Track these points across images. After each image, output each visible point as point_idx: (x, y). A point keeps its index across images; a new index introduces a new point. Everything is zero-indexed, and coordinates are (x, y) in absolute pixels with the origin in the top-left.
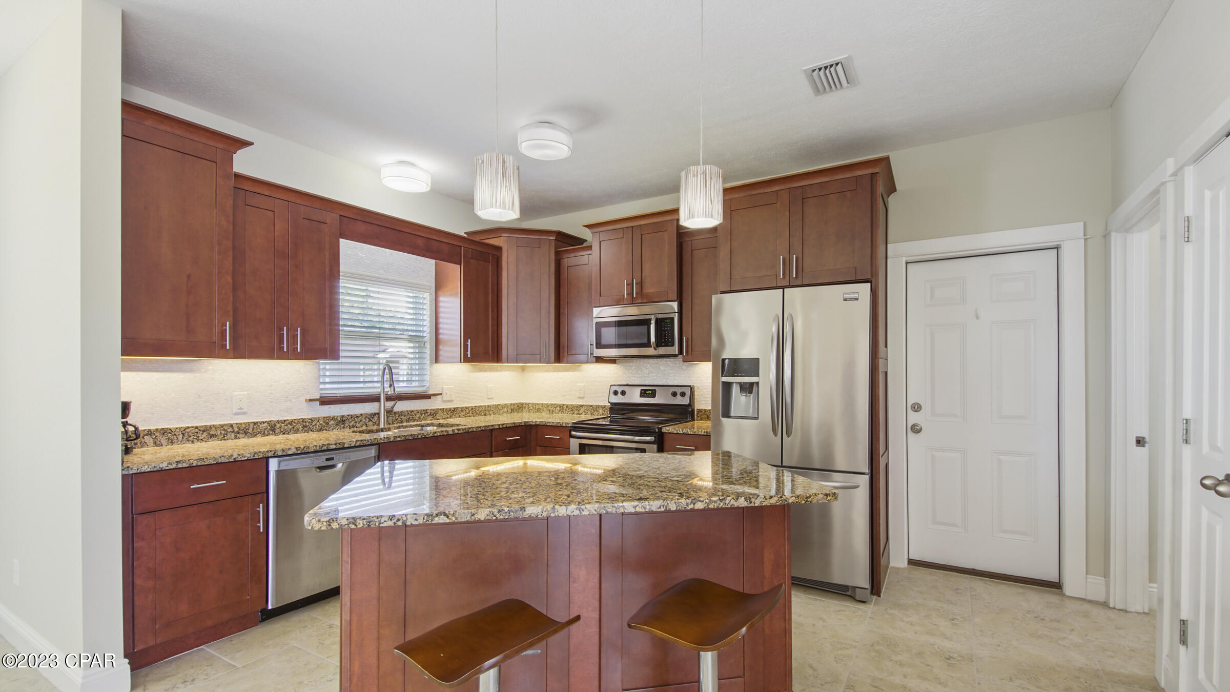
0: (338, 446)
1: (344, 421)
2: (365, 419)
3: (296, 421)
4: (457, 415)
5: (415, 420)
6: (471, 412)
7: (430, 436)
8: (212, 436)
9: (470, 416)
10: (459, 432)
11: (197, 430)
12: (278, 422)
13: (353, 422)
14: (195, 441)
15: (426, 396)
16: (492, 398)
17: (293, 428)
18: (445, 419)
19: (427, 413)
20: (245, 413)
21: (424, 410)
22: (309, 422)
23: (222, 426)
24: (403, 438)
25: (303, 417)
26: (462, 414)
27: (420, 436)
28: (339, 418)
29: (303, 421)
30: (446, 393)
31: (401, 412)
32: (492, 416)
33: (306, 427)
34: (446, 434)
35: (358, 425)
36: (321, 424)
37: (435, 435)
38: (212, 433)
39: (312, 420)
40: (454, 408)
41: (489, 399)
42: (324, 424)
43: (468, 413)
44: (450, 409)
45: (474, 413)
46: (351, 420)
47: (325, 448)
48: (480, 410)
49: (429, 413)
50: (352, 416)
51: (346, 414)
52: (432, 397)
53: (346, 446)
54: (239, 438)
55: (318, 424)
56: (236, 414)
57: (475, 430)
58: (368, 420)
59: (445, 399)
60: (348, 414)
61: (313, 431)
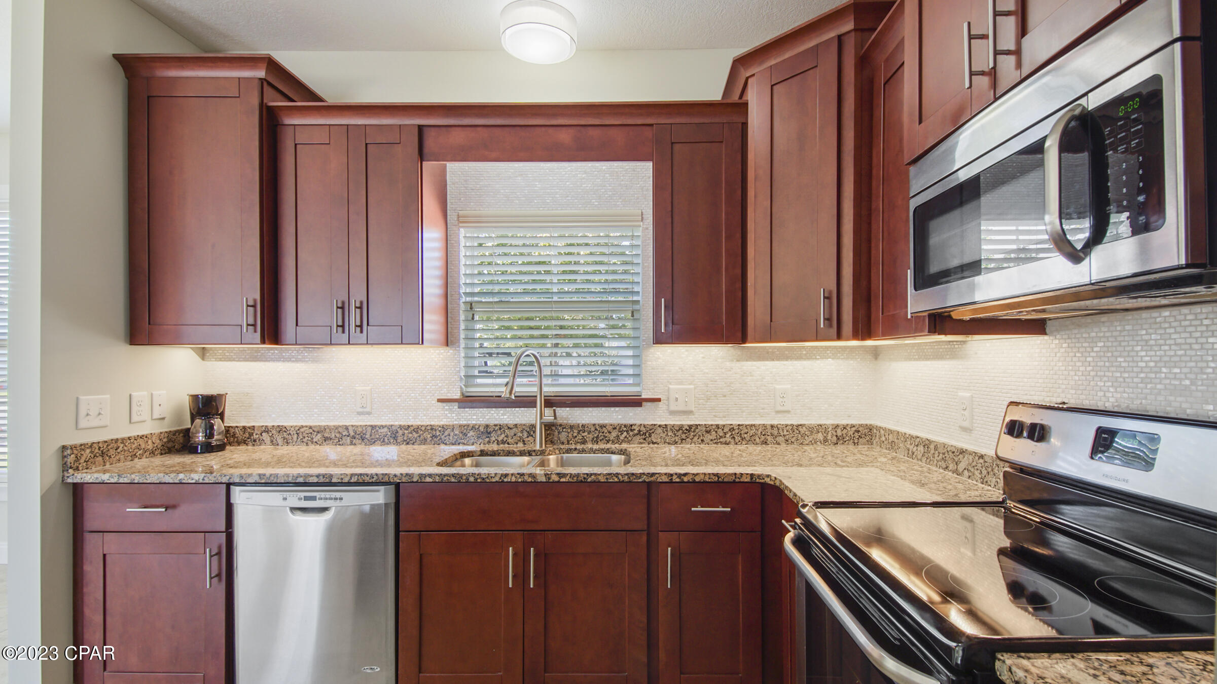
0: (322, 480)
1: (490, 433)
2: (522, 432)
3: (423, 428)
4: (696, 438)
5: (608, 441)
6: (728, 436)
7: (494, 480)
8: (326, 439)
9: (727, 443)
10: (563, 480)
11: (311, 431)
12: (401, 427)
13: (503, 436)
14: (310, 443)
15: (635, 402)
16: (788, 412)
17: (420, 436)
18: (669, 443)
19: (632, 430)
20: (369, 413)
21: (625, 426)
22: (440, 431)
23: (337, 427)
24: (437, 479)
25: (432, 423)
26: (708, 437)
27: (472, 479)
28: (482, 429)
29: (432, 429)
30: (677, 399)
31: (583, 426)
32: (783, 445)
33: (436, 437)
34: (530, 480)
35: (510, 440)
36: (456, 435)
37: (506, 480)
38: (326, 435)
39: (444, 428)
40: (690, 426)
41: (778, 412)
42: (461, 435)
43: (721, 437)
44: (681, 427)
45: (738, 439)
46: (499, 432)
47: (301, 480)
48: (752, 432)
49: (636, 432)
50: (501, 427)
51: (492, 422)
52: (644, 404)
53: (334, 480)
54: (355, 444)
55: (452, 434)
56: (359, 413)
57: (602, 479)
58: (525, 434)
59: (673, 407)
60: (496, 422)
61: (446, 444)
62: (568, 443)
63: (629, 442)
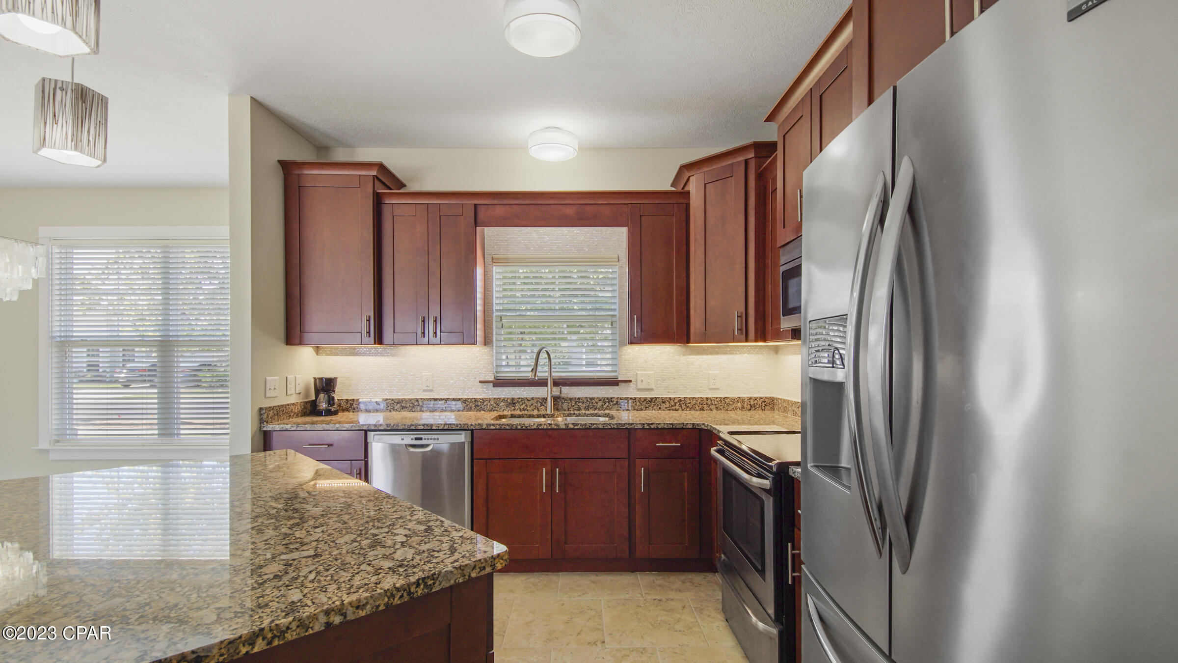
1: (515, 403)
2: (537, 403)
3: (469, 400)
4: (655, 407)
6: (677, 405)
7: (533, 428)
8: (403, 408)
9: (676, 410)
11: (393, 402)
13: (524, 405)
14: (392, 410)
15: (613, 383)
16: (718, 389)
17: (467, 406)
18: (637, 410)
20: (431, 391)
21: (607, 399)
22: (481, 402)
23: (411, 400)
24: (498, 427)
25: (475, 397)
26: (663, 406)
27: (519, 427)
28: (509, 401)
29: (475, 401)
30: (642, 381)
31: (579, 399)
32: (715, 411)
33: (478, 406)
35: (528, 408)
36: (492, 405)
37: (540, 428)
38: (403, 405)
39: (483, 400)
40: (652, 399)
41: (711, 389)
42: (495, 405)
43: (672, 406)
44: (645, 399)
45: (684, 407)
46: (521, 403)
48: (693, 403)
49: (615, 402)
50: (522, 400)
51: (516, 397)
52: (620, 384)
54: (423, 411)
55: (489, 404)
56: (425, 391)
58: (539, 404)
59: (640, 386)
60: (519, 397)
61: (485, 411)
62: (568, 410)
63: (610, 409)
